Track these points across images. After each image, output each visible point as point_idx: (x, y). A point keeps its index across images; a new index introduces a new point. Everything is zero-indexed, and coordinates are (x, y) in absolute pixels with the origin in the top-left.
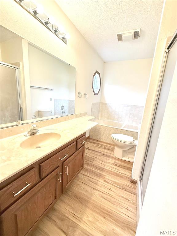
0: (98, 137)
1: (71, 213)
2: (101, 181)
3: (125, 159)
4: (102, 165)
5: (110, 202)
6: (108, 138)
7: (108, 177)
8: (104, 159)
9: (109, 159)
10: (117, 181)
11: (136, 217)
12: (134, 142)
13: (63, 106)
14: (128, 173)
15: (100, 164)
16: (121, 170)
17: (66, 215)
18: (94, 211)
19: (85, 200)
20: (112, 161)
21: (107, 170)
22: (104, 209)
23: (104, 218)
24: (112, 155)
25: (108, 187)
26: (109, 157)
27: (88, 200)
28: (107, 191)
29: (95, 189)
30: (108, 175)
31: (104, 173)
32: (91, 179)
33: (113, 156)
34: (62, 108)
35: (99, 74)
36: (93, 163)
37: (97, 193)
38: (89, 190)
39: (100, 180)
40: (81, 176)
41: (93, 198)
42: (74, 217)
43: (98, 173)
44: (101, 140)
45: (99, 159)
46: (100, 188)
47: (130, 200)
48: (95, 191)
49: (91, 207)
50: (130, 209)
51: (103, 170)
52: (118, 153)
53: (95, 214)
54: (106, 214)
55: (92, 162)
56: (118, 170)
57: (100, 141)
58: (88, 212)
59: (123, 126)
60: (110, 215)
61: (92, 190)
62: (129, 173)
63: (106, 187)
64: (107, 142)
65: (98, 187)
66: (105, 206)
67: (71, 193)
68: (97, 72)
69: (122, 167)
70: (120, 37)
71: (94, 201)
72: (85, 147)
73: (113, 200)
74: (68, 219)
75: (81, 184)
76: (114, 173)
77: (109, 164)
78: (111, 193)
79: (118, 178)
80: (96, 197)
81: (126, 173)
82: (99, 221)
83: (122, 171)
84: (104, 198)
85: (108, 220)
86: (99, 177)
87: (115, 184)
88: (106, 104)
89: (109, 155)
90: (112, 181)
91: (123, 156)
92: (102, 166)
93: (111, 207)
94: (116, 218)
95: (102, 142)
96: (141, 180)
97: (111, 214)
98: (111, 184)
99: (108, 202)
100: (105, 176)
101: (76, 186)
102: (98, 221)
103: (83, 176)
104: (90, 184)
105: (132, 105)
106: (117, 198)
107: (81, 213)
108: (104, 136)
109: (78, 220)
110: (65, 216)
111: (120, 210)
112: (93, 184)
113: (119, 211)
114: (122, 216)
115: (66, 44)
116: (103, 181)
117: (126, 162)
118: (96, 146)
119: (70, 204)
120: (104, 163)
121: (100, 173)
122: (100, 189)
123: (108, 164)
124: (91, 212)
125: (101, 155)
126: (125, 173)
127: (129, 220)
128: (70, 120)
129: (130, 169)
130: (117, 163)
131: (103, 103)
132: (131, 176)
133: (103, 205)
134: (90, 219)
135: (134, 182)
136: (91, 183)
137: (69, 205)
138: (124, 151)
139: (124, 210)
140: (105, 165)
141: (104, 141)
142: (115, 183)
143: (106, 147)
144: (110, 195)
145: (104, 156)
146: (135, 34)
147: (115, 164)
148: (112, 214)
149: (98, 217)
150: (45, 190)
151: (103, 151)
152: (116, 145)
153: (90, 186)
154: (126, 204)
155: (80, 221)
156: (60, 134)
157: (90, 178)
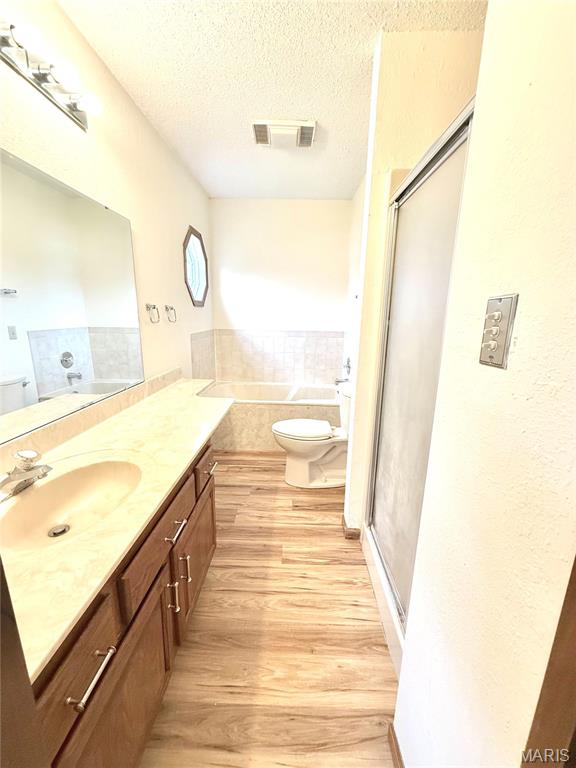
0: (227, 440)
1: (219, 689)
2: (275, 564)
3: (318, 484)
4: (264, 520)
5: (312, 607)
6: (258, 436)
7: (290, 547)
8: (263, 502)
9: (277, 497)
10: (314, 549)
11: (378, 613)
12: (335, 434)
13: (67, 355)
14: (334, 519)
15: (256, 519)
16: (315, 517)
17: (207, 700)
18: (279, 649)
19: (248, 634)
20: (285, 501)
21: (279, 529)
22: (302, 632)
23: (312, 651)
24: (282, 485)
25: (296, 571)
26: (274, 491)
27: (255, 628)
28: (298, 583)
29: (264, 593)
30: (289, 541)
31: (275, 542)
32: (245, 571)
33: (286, 486)
34: (66, 359)
35: (199, 236)
36: (235, 524)
37: (272, 600)
38: (251, 604)
39: (272, 564)
40: (213, 575)
41: (267, 619)
42: (232, 693)
43: (258, 545)
44: (238, 449)
45: (249, 506)
46: (278, 584)
47: (355, 581)
48: (269, 598)
49: (271, 642)
50: (363, 601)
51: (268, 532)
52: (297, 473)
53: (284, 656)
54: (312, 641)
55: (233, 522)
56: (310, 519)
57: (234, 453)
58: (267, 659)
59: (291, 396)
60: (323, 639)
61: (259, 598)
62: (337, 517)
63: (291, 576)
64: (256, 449)
65: (272, 585)
66: (306, 622)
67: (198, 634)
68: (192, 231)
69: (317, 508)
70: (261, 134)
71: (271, 624)
72: (216, 483)
73: (318, 598)
74: (217, 709)
75: (220, 595)
76: (301, 529)
77: (281, 512)
78: (309, 584)
79: (313, 539)
80: (276, 612)
81: (330, 519)
82: (299, 666)
83: (319, 519)
84: (297, 606)
85: (322, 652)
86: (265, 555)
87: (312, 559)
88: (231, 332)
89: (273, 485)
90: (303, 553)
91: (312, 478)
92: (265, 523)
93: (320, 617)
94: (339, 637)
95: (241, 453)
96: (372, 522)
97: (324, 636)
98: (301, 562)
99: (309, 609)
100: (281, 547)
101: (206, 609)
102: (297, 667)
103: (218, 573)
104: (247, 586)
105: (307, 332)
106: (325, 592)
107: (249, 674)
108: (243, 435)
109: (246, 693)
110: (205, 706)
111: (342, 614)
112: (257, 582)
113: (339, 618)
114: (349, 628)
115: (84, 129)
116: (279, 564)
117: (319, 493)
118: (227, 471)
119: (207, 667)
120: (266, 514)
121: (265, 545)
122: (277, 587)
123: (278, 513)
124: (273, 655)
125: (252, 493)
126: (327, 521)
127: (367, 628)
128: (134, 403)
129: (340, 507)
130: (302, 502)
131: (221, 332)
132: (344, 523)
133: (299, 624)
134: (279, 673)
135: (354, 536)
136: (247, 581)
137: (205, 669)
138: (312, 464)
139: (350, 612)
140: (272, 518)
141: (248, 449)
142: (311, 554)
143: (259, 464)
144: (309, 591)
145: (260, 493)
146: (302, 134)
147: (296, 507)
148: (326, 633)
149: (296, 659)
150: (142, 655)
151: (252, 481)
152: (289, 452)
153: (247, 589)
154: (349, 595)
155: (254, 694)
156: (132, 461)
157: (240, 570)
